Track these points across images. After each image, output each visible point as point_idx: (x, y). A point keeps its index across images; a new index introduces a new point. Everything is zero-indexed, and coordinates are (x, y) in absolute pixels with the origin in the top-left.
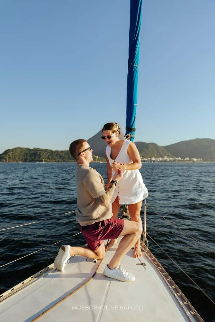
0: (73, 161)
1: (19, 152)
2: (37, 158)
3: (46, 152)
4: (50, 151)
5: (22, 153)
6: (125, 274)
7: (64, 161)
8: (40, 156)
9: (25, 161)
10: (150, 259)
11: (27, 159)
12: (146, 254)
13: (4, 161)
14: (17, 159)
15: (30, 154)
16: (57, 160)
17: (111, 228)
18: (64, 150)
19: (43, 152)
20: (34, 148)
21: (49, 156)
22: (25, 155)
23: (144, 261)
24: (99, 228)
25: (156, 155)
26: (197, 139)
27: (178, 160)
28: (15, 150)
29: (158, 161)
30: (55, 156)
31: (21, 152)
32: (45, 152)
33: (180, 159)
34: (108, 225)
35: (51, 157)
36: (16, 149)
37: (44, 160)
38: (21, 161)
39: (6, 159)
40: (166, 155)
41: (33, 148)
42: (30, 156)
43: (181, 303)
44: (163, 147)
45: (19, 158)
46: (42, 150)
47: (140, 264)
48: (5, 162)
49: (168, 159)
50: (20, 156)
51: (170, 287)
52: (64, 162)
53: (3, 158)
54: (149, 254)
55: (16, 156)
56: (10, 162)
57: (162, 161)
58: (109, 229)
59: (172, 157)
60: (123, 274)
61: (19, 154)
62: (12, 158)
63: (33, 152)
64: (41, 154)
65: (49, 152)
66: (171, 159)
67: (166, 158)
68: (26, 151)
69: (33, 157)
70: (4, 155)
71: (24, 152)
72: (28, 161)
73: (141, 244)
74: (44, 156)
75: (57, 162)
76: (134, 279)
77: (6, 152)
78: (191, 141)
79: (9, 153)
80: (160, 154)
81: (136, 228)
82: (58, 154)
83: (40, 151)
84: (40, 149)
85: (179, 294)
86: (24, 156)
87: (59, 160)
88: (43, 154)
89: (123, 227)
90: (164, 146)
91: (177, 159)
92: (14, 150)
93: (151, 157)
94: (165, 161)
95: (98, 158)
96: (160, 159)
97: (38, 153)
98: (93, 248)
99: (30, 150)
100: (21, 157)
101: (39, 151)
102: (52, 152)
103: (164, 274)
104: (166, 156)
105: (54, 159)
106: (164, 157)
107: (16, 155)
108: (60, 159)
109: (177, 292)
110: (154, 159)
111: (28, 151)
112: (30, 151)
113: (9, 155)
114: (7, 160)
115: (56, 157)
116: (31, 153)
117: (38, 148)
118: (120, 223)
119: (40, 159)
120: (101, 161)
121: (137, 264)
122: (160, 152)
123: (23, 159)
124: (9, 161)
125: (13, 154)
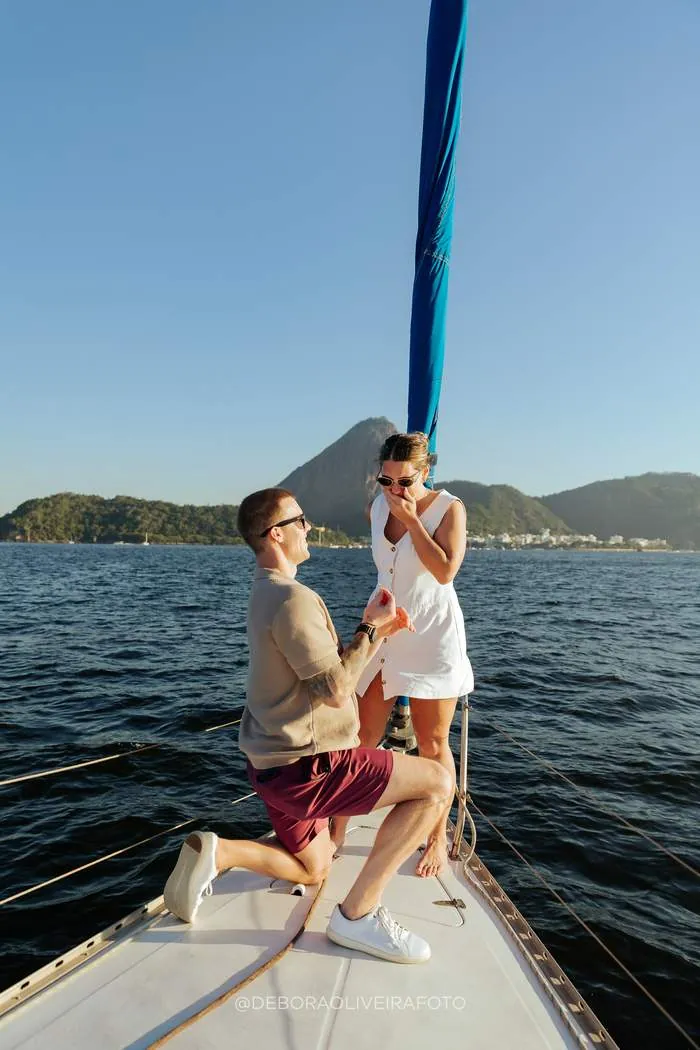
1: (67, 508)
2: (124, 530)
3: (156, 512)
4: (167, 509)
5: (77, 513)
6: (399, 935)
7: (213, 541)
8: (137, 524)
9: (86, 538)
10: (478, 884)
11: (93, 532)
12: (467, 870)
13: (18, 537)
14: (59, 530)
15: (104, 516)
16: (190, 537)
17: (349, 778)
18: (215, 505)
19: (145, 509)
20: (117, 497)
21: (164, 521)
22: (87, 521)
23: (461, 892)
24: (313, 777)
25: (513, 526)
26: (649, 477)
27: (587, 543)
28: (55, 504)
29: (522, 547)
30: (185, 523)
31: (73, 508)
32: (150, 509)
33: (593, 539)
34: (342, 769)
35: (169, 526)
36: (56, 500)
37: (147, 536)
38: (73, 538)
39: (23, 532)
40: (546, 527)
41: (112, 497)
42: (100, 525)
43: (583, 1038)
44: (536, 498)
45: (67, 529)
46: (142, 504)
47: (447, 903)
48: (20, 541)
49: (553, 539)
50: (69, 522)
51: (547, 984)
52: (211, 544)
53: (12, 527)
54: (476, 869)
55: (57, 521)
56: (36, 541)
57: (533, 546)
58: (344, 781)
59: (568, 534)
60: (392, 936)
61: (66, 516)
62: (45, 529)
63: (112, 508)
64: (139, 518)
65: (163, 511)
66: (563, 538)
67: (546, 535)
68: (89, 505)
69: (113, 527)
70: (19, 519)
71: (84, 510)
72: (95, 539)
73: (450, 835)
74: (148, 522)
75: (191, 542)
76: (426, 952)
77: (25, 509)
78: (628, 481)
79: (33, 512)
80: (528, 524)
81: (433, 781)
82: (195, 518)
83: (135, 508)
84: (134, 499)
85: (575, 1008)
86: (83, 522)
87: (195, 538)
88: (145, 517)
89: (388, 776)
90: (540, 495)
91: (584, 539)
92: (51, 503)
93: (496, 533)
94: (545, 545)
95: (325, 533)
96: (529, 539)
97: (129, 514)
98: (290, 844)
99: (102, 502)
100: (73, 525)
101: (132, 506)
102: (173, 508)
103: (524, 936)
104: (548, 530)
105: (181, 533)
106: (541, 534)
107: (57, 518)
108: (198, 533)
109: (568, 999)
110: (507, 539)
111: (95, 507)
112: (102, 507)
113: (34, 519)
114: (28, 534)
115: (186, 527)
116: (106, 512)
117: (129, 498)
118: (380, 762)
119: (137, 533)
120: (334, 544)
121: (436, 903)
122: (528, 514)
123: (79, 531)
124: (33, 538)
125: (45, 514)
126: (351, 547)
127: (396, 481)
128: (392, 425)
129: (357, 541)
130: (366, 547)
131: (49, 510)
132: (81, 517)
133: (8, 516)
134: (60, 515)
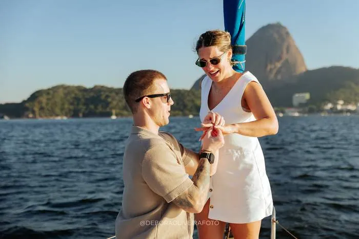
0: (180, 113)
1: (62, 95)
2: (100, 109)
5: (69, 98)
8: (108, 104)
9: (75, 114)
11: (79, 110)
13: (31, 116)
14: (57, 110)
15: (87, 99)
19: (113, 94)
20: (95, 87)
22: (76, 103)
31: (66, 95)
32: (117, 94)
36: (55, 90)
37: (114, 111)
38: (66, 115)
39: (33, 112)
42: (85, 104)
45: (62, 109)
46: (110, 90)
48: (33, 118)
50: (63, 104)
53: (27, 109)
55: (55, 104)
56: (42, 117)
61: (61, 100)
62: (48, 110)
63: (92, 94)
64: (109, 100)
68: (77, 92)
69: (92, 107)
70: (31, 103)
71: (73, 95)
72: (81, 115)
74: (115, 102)
77: (35, 97)
79: (41, 98)
83: (107, 93)
84: (106, 87)
86: (72, 104)
88: (113, 99)
92: (51, 92)
97: (103, 97)
99: (84, 90)
100: (66, 106)
101: (105, 91)
107: (56, 102)
111: (80, 93)
112: (85, 94)
113: (40, 103)
114: (37, 113)
116: (87, 97)
117: (102, 87)
119: (108, 110)
123: (70, 110)
124: (40, 116)
125: (48, 99)
127: (209, 61)
128: (284, 28)
131: (50, 97)
132: (71, 101)
133: (24, 102)
134: (58, 100)
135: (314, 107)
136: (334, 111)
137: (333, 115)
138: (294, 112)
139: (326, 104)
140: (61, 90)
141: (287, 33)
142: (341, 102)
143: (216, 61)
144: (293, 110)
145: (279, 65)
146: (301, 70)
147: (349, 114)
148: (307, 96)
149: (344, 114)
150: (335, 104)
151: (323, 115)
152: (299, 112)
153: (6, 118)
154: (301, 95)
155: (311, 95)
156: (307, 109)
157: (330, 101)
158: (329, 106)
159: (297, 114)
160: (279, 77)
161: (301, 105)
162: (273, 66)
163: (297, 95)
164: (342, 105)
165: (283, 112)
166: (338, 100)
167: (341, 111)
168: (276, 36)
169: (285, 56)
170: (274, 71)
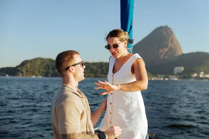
1: (39, 63)
5: (43, 65)
7: (96, 76)
9: (46, 75)
11: (49, 73)
13: (21, 75)
14: (36, 72)
16: (87, 75)
18: (97, 62)
22: (47, 68)
28: (35, 62)
31: (42, 63)
36: (35, 60)
38: (41, 75)
39: (22, 73)
42: (52, 69)
45: (39, 72)
50: (40, 69)
53: (19, 71)
55: (35, 69)
62: (31, 72)
68: (48, 62)
70: (21, 68)
71: (46, 64)
72: (50, 75)
75: (87, 77)
77: (24, 64)
79: (27, 65)
82: (89, 67)
86: (45, 69)
87: (89, 75)
92: (33, 62)
100: (41, 70)
107: (35, 67)
111: (50, 63)
113: (27, 67)
114: (24, 73)
123: (43, 72)
124: (26, 75)
125: (31, 66)
126: (153, 79)
127: (112, 46)
128: (170, 29)
129: (156, 76)
130: (159, 79)
131: (32, 64)
132: (45, 67)
133: (17, 67)
134: (37, 66)
135: (186, 75)
136: (198, 78)
137: (197, 80)
138: (175, 78)
139: (193, 74)
140: (39, 61)
141: (172, 32)
142: (202, 73)
143: (116, 46)
144: (174, 76)
145: (166, 50)
146: (179, 53)
147: (207, 80)
148: (182, 69)
149: (204, 80)
150: (199, 74)
151: (191, 80)
152: (177, 78)
153: (7, 76)
154: (179, 68)
155: (185, 68)
156: (182, 76)
157: (195, 72)
158: (195, 75)
159: (176, 79)
160: (166, 57)
161: (179, 74)
162: (163, 51)
163: (176, 68)
164: (203, 75)
165: (168, 78)
166: (200, 71)
167: (202, 78)
168: (165, 33)
169: (170, 45)
170: (164, 53)
